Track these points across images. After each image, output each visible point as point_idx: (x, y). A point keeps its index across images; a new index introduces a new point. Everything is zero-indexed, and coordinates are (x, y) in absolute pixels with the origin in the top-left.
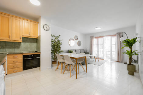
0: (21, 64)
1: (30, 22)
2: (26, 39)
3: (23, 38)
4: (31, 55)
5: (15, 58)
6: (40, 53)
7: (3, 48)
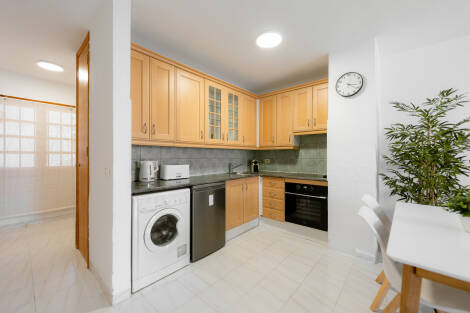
1: (309, 90)
4: (302, 185)
5: (272, 186)
6: (326, 182)
7: (273, 162)
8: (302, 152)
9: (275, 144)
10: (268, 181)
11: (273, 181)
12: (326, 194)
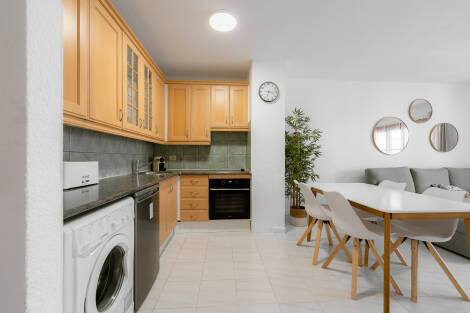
0: (204, 202)
1: (226, 88)
2: (221, 137)
3: (212, 133)
4: (227, 180)
5: (193, 185)
6: (250, 174)
7: (180, 159)
8: (214, 149)
9: (189, 139)
10: (187, 180)
11: (195, 179)
12: (248, 186)
